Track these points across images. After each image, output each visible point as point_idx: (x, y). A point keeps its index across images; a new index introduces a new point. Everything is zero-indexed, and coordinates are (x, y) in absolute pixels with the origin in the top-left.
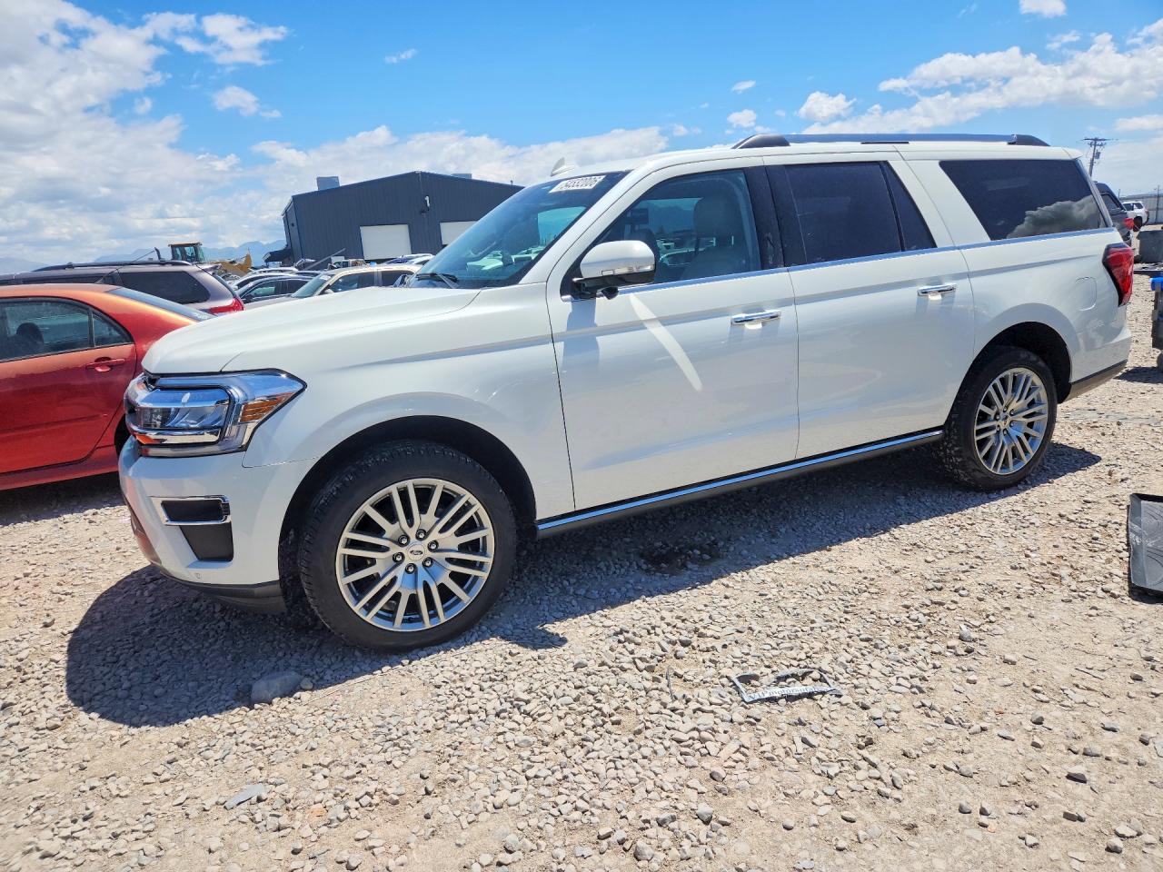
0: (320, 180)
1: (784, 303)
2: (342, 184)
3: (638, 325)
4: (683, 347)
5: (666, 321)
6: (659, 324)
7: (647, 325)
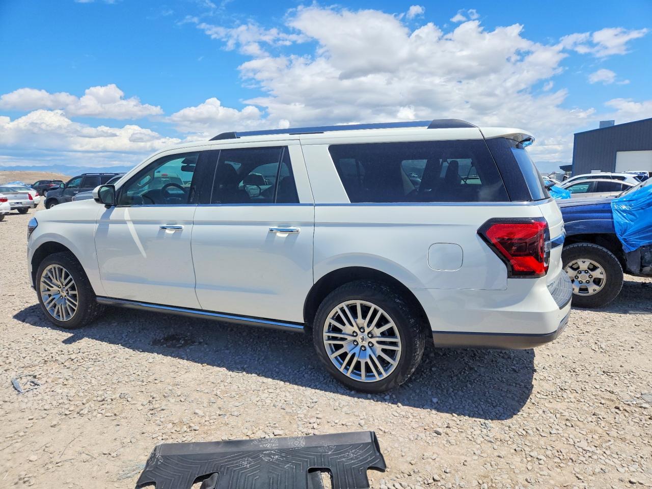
0: (601, 123)
1: (187, 223)
2: (616, 124)
3: (124, 222)
4: (138, 234)
5: (135, 222)
6: (131, 222)
7: (127, 222)
